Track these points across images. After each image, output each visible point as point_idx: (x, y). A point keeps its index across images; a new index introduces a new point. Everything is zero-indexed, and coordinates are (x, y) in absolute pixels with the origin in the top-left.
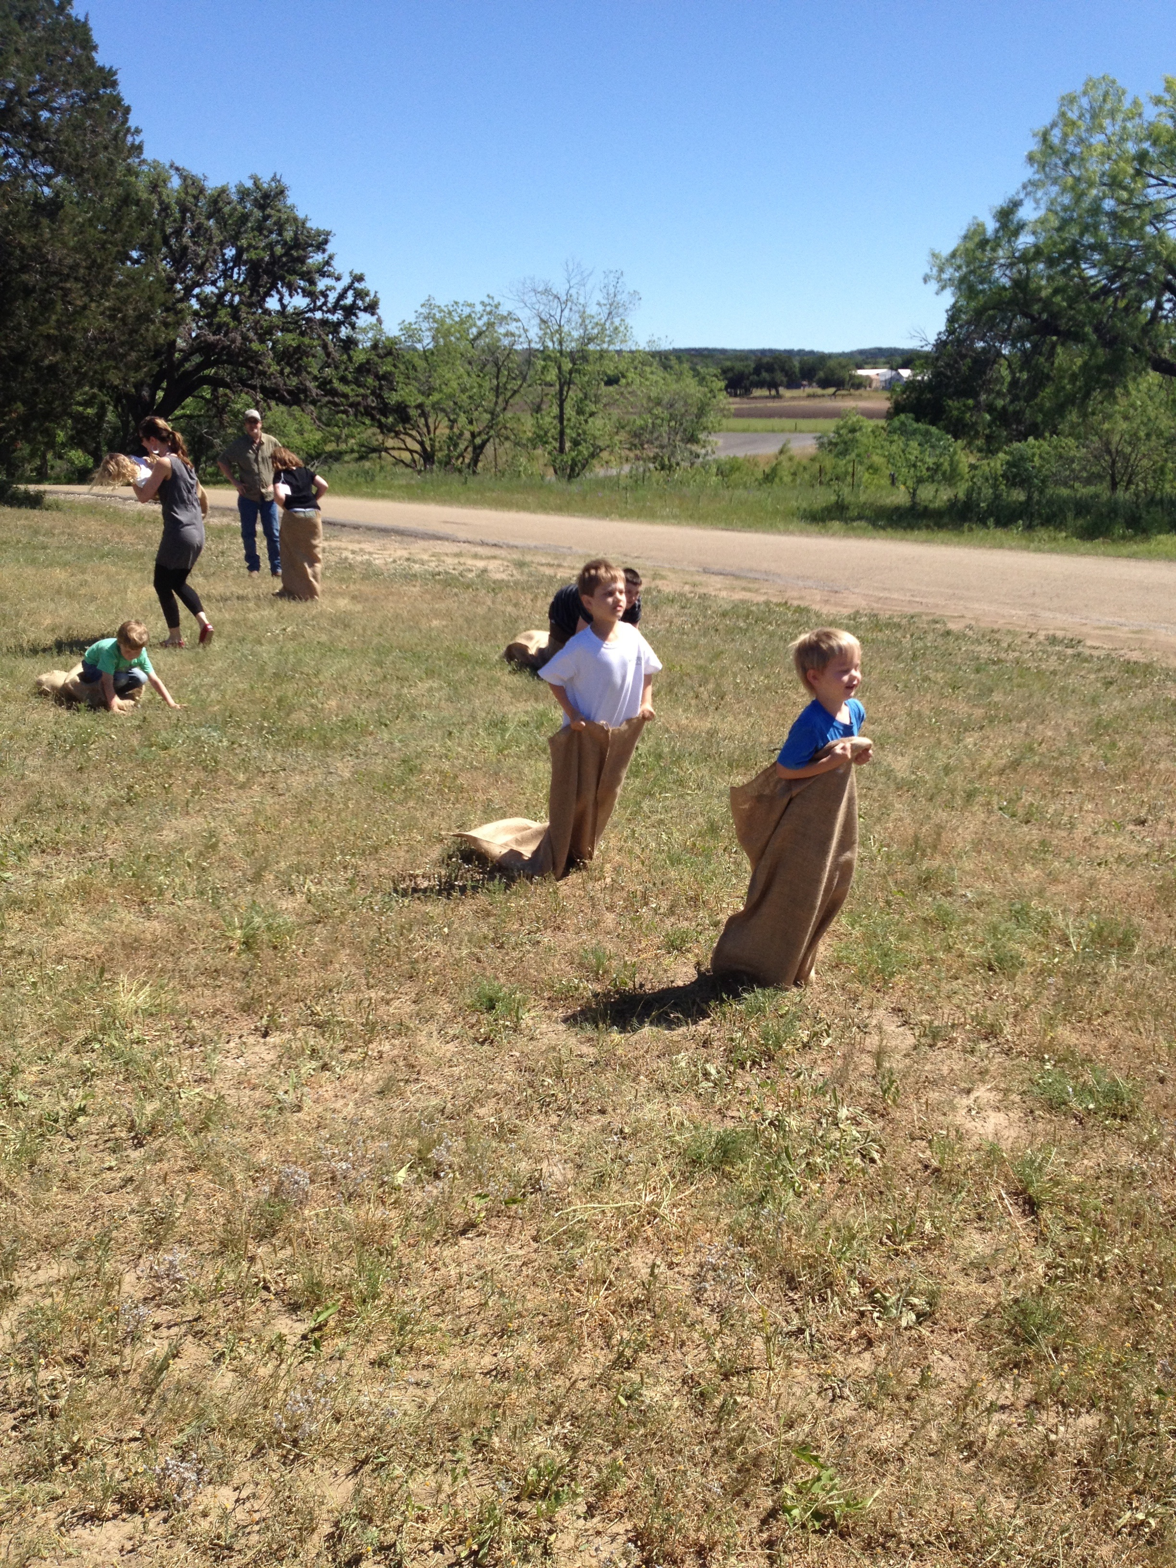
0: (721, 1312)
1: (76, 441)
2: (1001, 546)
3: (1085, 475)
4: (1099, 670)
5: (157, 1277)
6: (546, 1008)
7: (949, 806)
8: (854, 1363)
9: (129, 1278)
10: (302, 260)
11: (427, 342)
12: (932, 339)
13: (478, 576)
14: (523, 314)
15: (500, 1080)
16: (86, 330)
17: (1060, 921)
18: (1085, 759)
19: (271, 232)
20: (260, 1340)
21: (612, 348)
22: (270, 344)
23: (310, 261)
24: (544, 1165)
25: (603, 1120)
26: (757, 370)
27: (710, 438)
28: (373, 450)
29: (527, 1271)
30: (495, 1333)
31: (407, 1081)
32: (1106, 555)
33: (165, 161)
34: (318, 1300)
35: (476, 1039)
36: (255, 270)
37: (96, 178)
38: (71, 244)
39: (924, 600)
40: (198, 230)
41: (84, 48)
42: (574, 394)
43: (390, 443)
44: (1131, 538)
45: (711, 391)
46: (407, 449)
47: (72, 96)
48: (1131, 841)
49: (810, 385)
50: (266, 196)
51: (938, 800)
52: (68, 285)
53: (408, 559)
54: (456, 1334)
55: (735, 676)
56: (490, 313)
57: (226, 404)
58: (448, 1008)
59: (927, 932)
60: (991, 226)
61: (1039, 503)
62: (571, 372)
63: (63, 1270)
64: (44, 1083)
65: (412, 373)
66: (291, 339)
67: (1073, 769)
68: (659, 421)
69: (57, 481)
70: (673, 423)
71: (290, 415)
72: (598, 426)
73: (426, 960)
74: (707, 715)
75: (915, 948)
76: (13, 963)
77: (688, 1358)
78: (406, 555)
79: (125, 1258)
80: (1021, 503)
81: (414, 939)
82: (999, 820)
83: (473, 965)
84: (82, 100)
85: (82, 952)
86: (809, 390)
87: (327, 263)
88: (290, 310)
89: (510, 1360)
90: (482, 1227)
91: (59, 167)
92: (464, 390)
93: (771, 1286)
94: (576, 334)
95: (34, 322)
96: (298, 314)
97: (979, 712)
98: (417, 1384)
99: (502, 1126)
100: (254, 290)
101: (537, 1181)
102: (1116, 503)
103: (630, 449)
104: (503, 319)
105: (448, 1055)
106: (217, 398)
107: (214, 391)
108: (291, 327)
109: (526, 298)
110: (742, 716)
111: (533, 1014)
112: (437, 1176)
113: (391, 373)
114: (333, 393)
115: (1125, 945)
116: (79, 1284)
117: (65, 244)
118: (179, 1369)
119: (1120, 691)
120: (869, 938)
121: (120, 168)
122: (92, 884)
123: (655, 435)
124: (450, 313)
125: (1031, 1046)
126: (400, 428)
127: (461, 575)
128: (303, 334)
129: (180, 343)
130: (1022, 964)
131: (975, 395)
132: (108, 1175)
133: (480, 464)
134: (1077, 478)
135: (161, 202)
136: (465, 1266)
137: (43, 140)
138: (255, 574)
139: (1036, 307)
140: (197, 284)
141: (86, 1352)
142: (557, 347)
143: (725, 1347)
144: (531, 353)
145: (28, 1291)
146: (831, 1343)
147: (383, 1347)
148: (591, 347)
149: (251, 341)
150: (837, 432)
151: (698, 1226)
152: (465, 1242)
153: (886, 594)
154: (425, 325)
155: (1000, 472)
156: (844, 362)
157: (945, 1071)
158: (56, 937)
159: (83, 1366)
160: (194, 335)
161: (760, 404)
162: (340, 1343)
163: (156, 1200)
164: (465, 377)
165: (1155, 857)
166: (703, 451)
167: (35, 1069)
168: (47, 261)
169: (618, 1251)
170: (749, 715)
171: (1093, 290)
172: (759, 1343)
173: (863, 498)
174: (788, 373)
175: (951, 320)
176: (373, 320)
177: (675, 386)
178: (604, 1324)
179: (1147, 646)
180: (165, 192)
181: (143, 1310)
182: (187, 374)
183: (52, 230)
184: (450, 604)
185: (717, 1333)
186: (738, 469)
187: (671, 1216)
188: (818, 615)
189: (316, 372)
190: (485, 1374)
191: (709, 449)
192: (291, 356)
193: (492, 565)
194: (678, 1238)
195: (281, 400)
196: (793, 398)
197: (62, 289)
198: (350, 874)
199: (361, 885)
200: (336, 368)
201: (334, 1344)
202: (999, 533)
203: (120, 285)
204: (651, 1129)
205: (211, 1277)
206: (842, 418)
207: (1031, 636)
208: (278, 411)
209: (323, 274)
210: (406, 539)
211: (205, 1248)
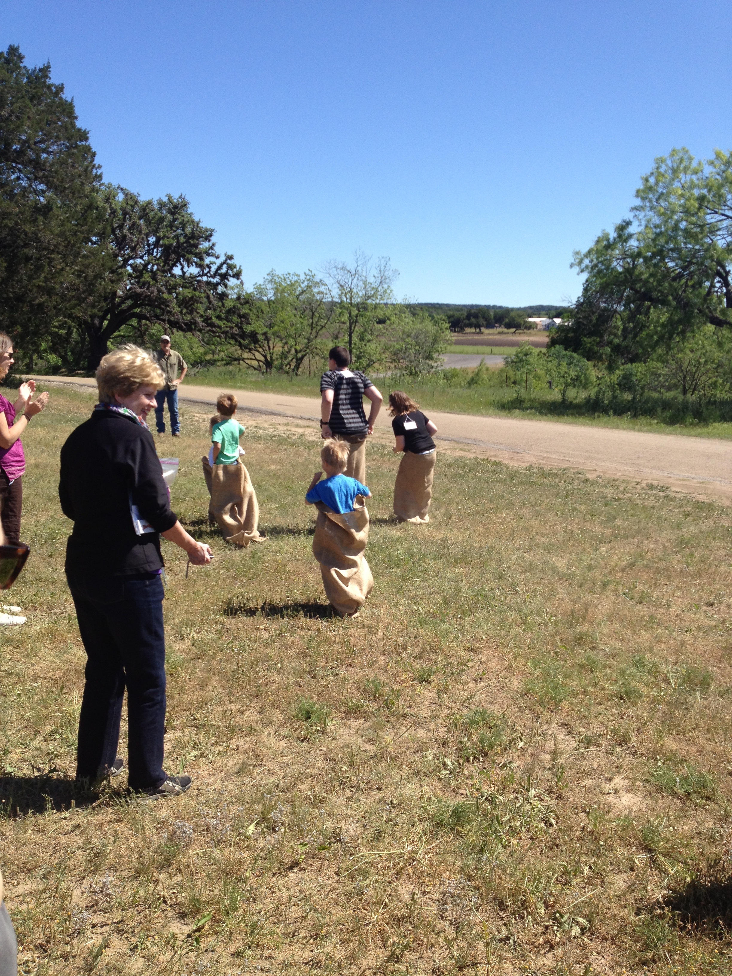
0: (457, 925)
1: (53, 349)
2: (617, 427)
3: (667, 384)
4: (681, 507)
5: (94, 892)
6: (342, 718)
7: (592, 591)
8: (542, 960)
9: (77, 893)
10: (196, 246)
11: (271, 295)
12: (574, 301)
13: (299, 438)
14: (329, 281)
15: (314, 766)
16: (62, 283)
17: (663, 668)
18: (675, 562)
19: (178, 229)
20: (161, 938)
21: (381, 302)
22: (175, 295)
23: (201, 246)
24: (343, 825)
25: (380, 795)
26: (468, 317)
27: (440, 357)
28: (236, 359)
29: (333, 895)
30: (312, 936)
31: (255, 766)
32: (682, 434)
33: (115, 184)
34: (198, 911)
35: (298, 738)
36: (167, 250)
37: (74, 193)
38: (56, 232)
39: (571, 460)
40: (133, 226)
41: (69, 117)
42: (358, 329)
43: (245, 355)
44: (697, 424)
45: (441, 329)
46: (256, 359)
47: (61, 145)
48: (705, 617)
49: (500, 326)
50: (175, 207)
51: (586, 586)
52: (53, 256)
53: (256, 427)
54: (286, 936)
55: (457, 504)
56: (309, 280)
57: (146, 330)
58: (281, 717)
59: (581, 673)
60: (613, 235)
61: (640, 401)
62: (357, 316)
63: (34, 887)
64: (24, 760)
65: (260, 315)
66: (188, 293)
67: (667, 569)
68: (409, 346)
69: (39, 373)
70: (417, 348)
71: (185, 337)
72: (372, 348)
73: (266, 685)
74: (441, 529)
75: (574, 683)
76: (6, 681)
77: (436, 956)
78: (255, 425)
79: (74, 879)
80: (629, 401)
81: (259, 671)
82: (624, 601)
83: (297, 690)
84: (67, 147)
85: (50, 675)
86: (499, 330)
87: (211, 248)
88: (187, 275)
89: (321, 955)
90: (303, 865)
91: (50, 185)
92: (292, 325)
93: (488, 908)
94: (361, 294)
95: (30, 278)
96: (192, 278)
97: (608, 531)
98: (262, 969)
99: (315, 797)
100: (166, 262)
101: (339, 834)
102: (687, 402)
103: (391, 362)
104: (316, 284)
105: (281, 748)
106: (141, 326)
107: (139, 322)
108: (188, 285)
109: (331, 272)
110: (462, 530)
111: (334, 722)
112: (274, 830)
113: (248, 314)
114: (212, 325)
115: (704, 685)
116: (44, 895)
117: (52, 232)
118: (109, 955)
119: (694, 520)
120: (547, 676)
121: (87, 188)
122: (57, 631)
123: (407, 354)
124: (285, 279)
125: (648, 750)
126: (252, 346)
127: (288, 437)
128: (195, 289)
129: (120, 293)
130: (641, 696)
131: (601, 336)
132: (64, 823)
133: (300, 369)
134: (662, 386)
135: (111, 208)
136: (292, 890)
137: (42, 170)
138: (162, 434)
139: (639, 285)
140: (131, 258)
141: (48, 942)
142: (349, 301)
143: (460, 949)
144: (333, 304)
145: (12, 899)
146: (527, 946)
147: (239, 944)
148: (369, 301)
149: (163, 293)
150: (517, 355)
151: (441, 867)
152: (292, 875)
153: (548, 455)
154: (269, 286)
155: (616, 382)
156: (520, 313)
157: (595, 765)
158: (33, 665)
159: (46, 951)
160: (128, 288)
161: (469, 337)
162: (211, 940)
163: (94, 840)
164: (293, 317)
165: (721, 628)
166: (435, 365)
167: (18, 751)
168: (40, 241)
169: (390, 883)
170: (467, 529)
171: (672, 275)
172: (481, 946)
173: (532, 396)
174: (487, 319)
175: (586, 290)
176: (238, 282)
177: (418, 326)
178: (381, 932)
179: (709, 492)
180: (113, 202)
181: (85, 914)
182: (123, 311)
183: (44, 223)
184: (282, 455)
185: (453, 939)
186: (457, 375)
187: (424, 859)
188: (507, 467)
189: (203, 313)
190: (306, 964)
191: (439, 363)
192: (187, 303)
193: (307, 431)
194: (428, 875)
195: (180, 328)
196: (490, 334)
197: (49, 258)
198: (219, 627)
199: (226, 634)
200: (215, 310)
201: (209, 941)
202: (616, 420)
203: (85, 256)
204: (411, 802)
205: (130, 893)
206: (520, 347)
207: (638, 483)
208: (178, 334)
209: (209, 255)
210: (254, 414)
211: (126, 873)
